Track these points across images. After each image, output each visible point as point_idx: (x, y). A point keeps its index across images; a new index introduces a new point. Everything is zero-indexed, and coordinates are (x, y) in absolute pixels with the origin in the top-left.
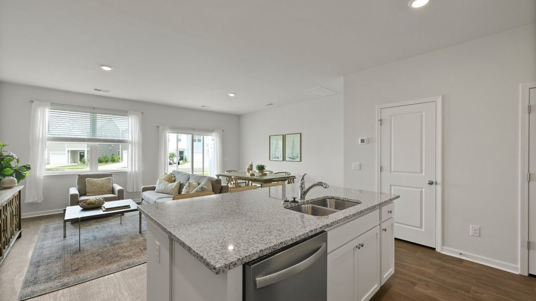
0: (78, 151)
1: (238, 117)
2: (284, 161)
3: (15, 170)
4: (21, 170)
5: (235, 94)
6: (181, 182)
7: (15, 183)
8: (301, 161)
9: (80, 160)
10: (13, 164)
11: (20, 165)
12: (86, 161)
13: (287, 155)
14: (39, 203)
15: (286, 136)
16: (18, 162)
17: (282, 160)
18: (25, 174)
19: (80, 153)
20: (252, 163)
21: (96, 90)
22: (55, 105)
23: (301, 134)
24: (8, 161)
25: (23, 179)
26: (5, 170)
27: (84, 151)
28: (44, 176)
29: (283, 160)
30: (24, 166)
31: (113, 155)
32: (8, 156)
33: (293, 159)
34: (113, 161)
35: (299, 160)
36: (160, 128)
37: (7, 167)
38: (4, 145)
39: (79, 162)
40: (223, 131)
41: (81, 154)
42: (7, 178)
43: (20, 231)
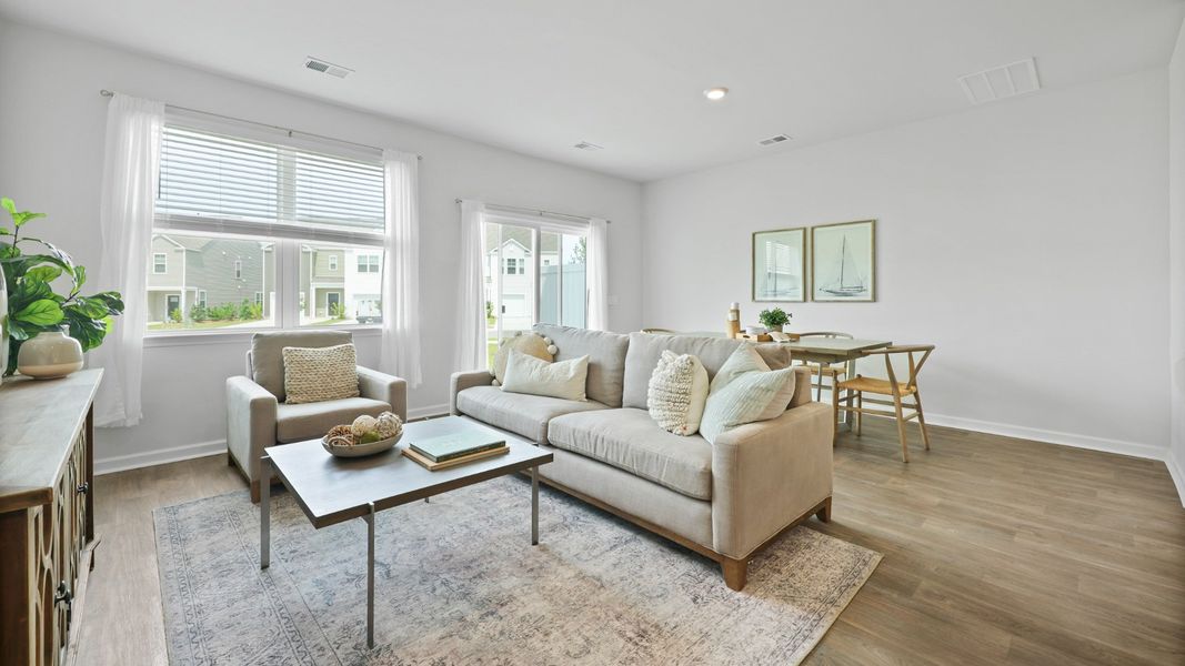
0: (164, 292)
1: (639, 187)
2: (810, 304)
3: (68, 311)
4: (93, 310)
5: (726, 90)
6: (590, 361)
7: (75, 359)
8: (875, 299)
9: (169, 314)
10: (60, 286)
11: (87, 291)
12: (183, 315)
13: (818, 284)
14: (129, 428)
15: (816, 230)
16: (80, 279)
17: (801, 298)
18: (103, 325)
19: (169, 297)
20: (737, 305)
21: (311, 65)
22: (179, 114)
23: (874, 223)
24: (39, 276)
25: (95, 345)
26: (33, 306)
27: (180, 292)
28: (146, 340)
29: (805, 300)
30: (101, 297)
31: (246, 301)
32: (41, 258)
33: (845, 295)
34: (247, 316)
35: (870, 298)
36: (463, 205)
37: (41, 297)
38: (29, 216)
39: (168, 319)
40: (608, 222)
41: (173, 300)
42: (43, 339)
43: (91, 546)
